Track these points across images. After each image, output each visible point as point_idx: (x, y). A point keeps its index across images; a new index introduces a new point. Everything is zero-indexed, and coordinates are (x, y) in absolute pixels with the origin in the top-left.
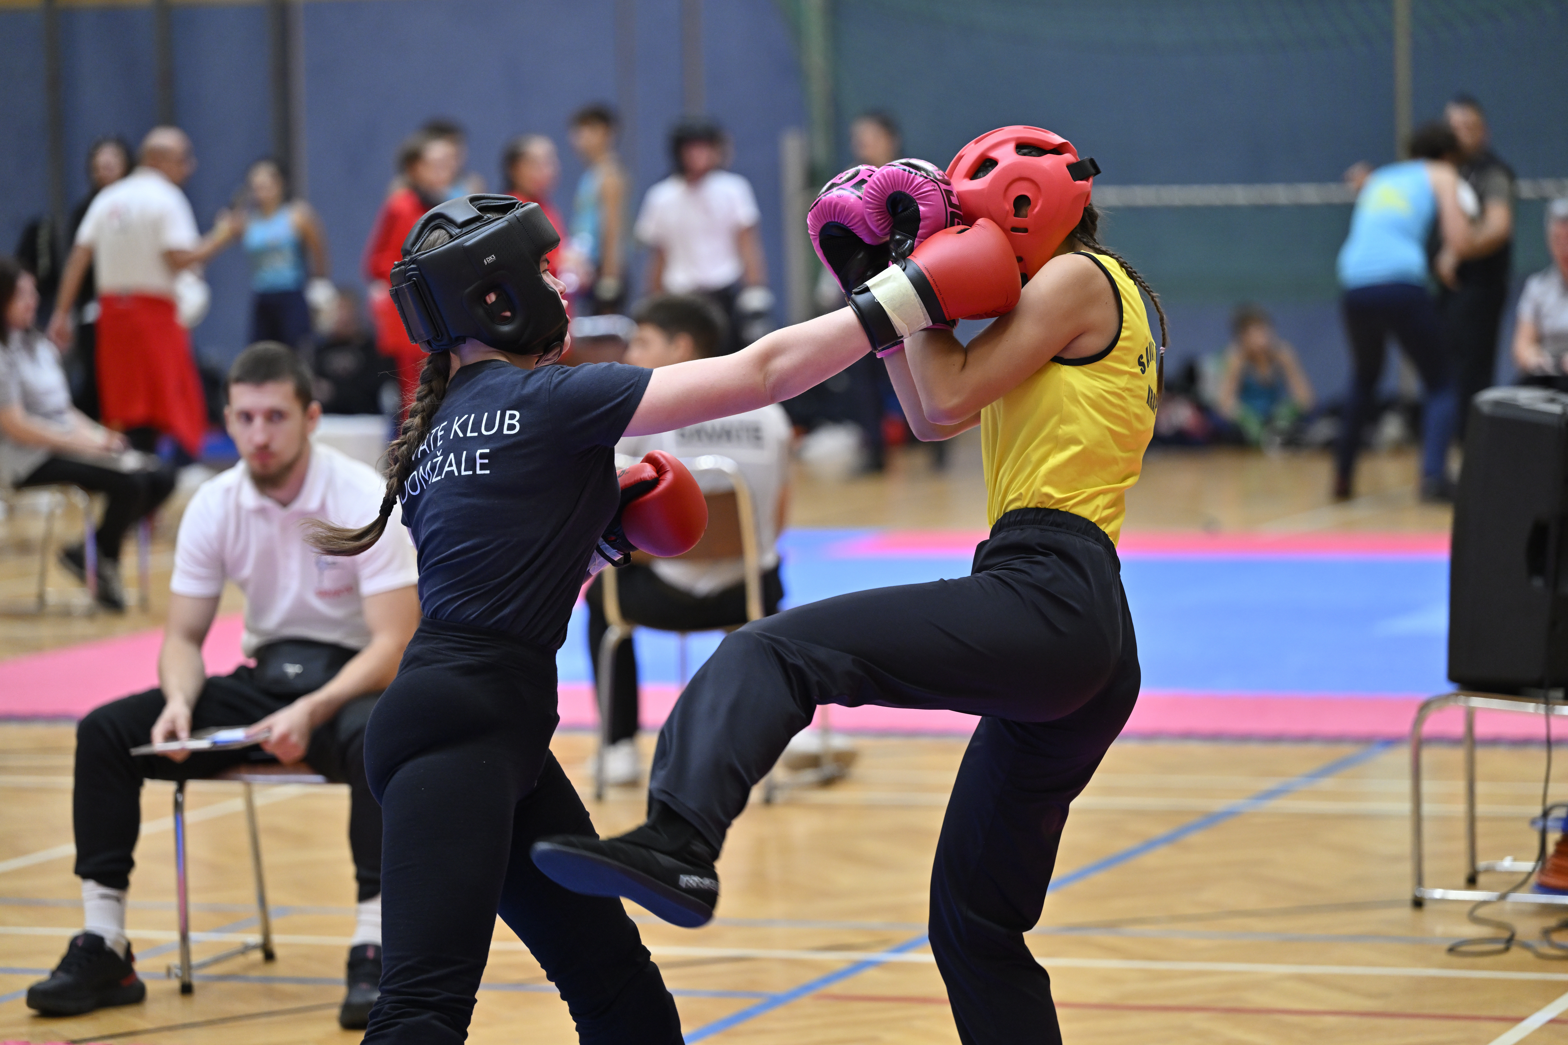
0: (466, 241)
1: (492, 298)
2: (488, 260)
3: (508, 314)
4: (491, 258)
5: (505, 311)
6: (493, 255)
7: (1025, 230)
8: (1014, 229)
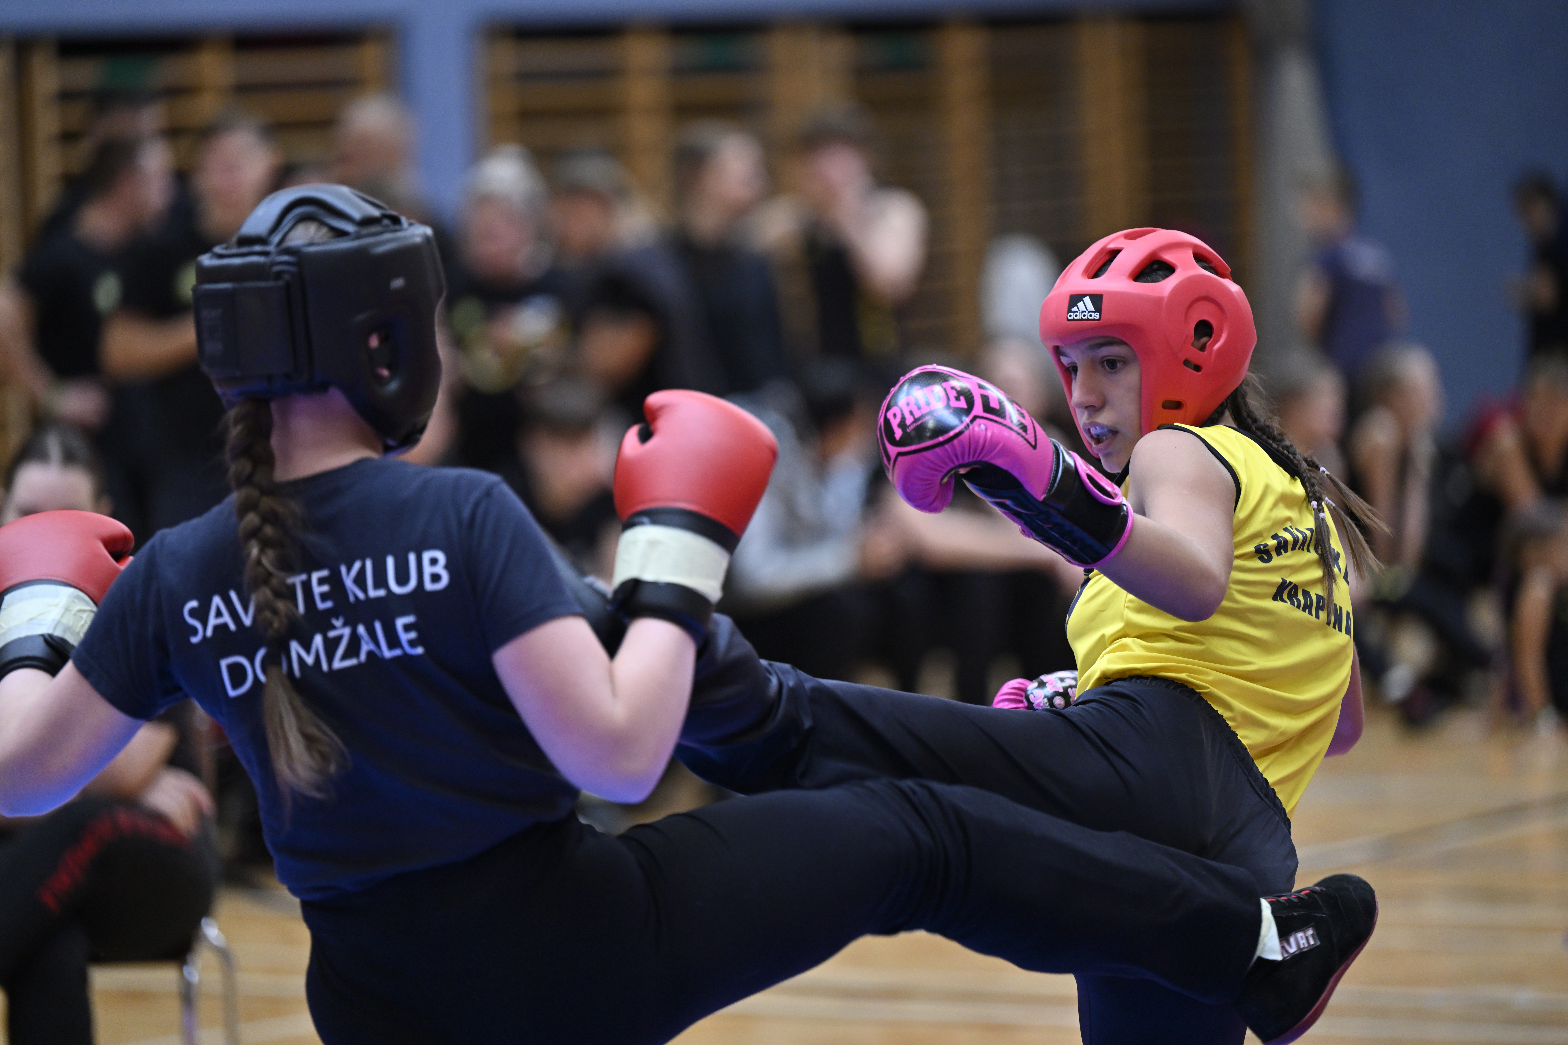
2: (396, 283)
4: (399, 281)
6: (402, 279)
7: (1197, 368)
8: (1186, 363)
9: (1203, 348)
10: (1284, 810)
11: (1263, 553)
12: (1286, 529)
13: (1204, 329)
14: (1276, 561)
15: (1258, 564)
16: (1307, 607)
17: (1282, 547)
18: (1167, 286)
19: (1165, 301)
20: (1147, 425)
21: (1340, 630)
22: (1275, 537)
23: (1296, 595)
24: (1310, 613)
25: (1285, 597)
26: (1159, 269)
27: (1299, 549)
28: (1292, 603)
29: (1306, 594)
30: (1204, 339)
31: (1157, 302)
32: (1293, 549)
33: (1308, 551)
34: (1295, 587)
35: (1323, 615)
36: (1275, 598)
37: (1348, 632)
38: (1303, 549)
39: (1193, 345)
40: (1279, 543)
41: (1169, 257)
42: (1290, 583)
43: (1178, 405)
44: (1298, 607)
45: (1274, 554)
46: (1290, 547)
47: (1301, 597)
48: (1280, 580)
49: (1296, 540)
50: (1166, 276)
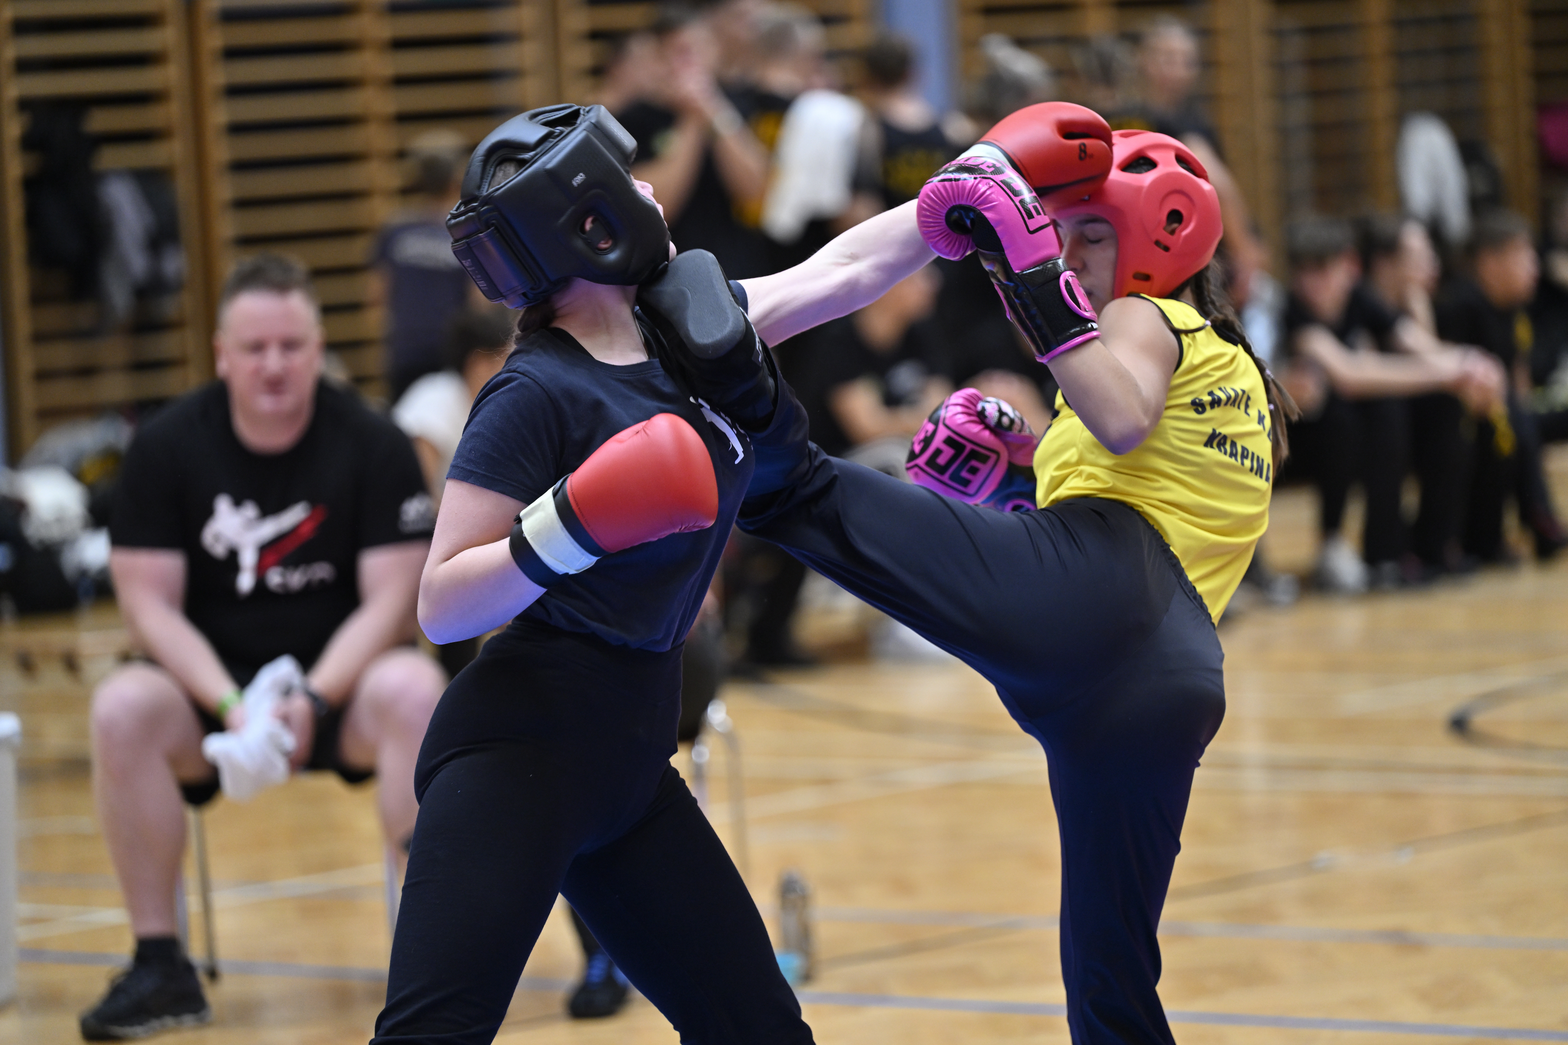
0: (547, 163)
4: (579, 177)
7: (1167, 249)
8: (1157, 243)
9: (1172, 232)
10: (1209, 615)
11: (1198, 406)
12: (1220, 389)
13: (1176, 217)
14: (1209, 413)
15: (1192, 414)
16: (1233, 455)
17: (1216, 403)
18: (1148, 178)
19: (1144, 190)
20: (1118, 291)
21: (1261, 476)
22: (1211, 394)
23: (1225, 443)
24: (1236, 459)
25: (1215, 445)
26: (1144, 164)
27: (1231, 405)
28: (1220, 450)
29: (1233, 444)
30: (1175, 225)
31: (1138, 189)
32: (1226, 404)
33: (1239, 408)
34: (1225, 437)
35: (1247, 463)
36: (1206, 445)
37: (1267, 479)
38: (1234, 406)
39: (1164, 229)
40: (1213, 400)
41: (1153, 155)
42: (1220, 434)
43: (1147, 278)
44: (1225, 453)
45: (1208, 408)
46: (1223, 403)
47: (1228, 447)
48: (1210, 431)
49: (1229, 398)
50: (1148, 170)
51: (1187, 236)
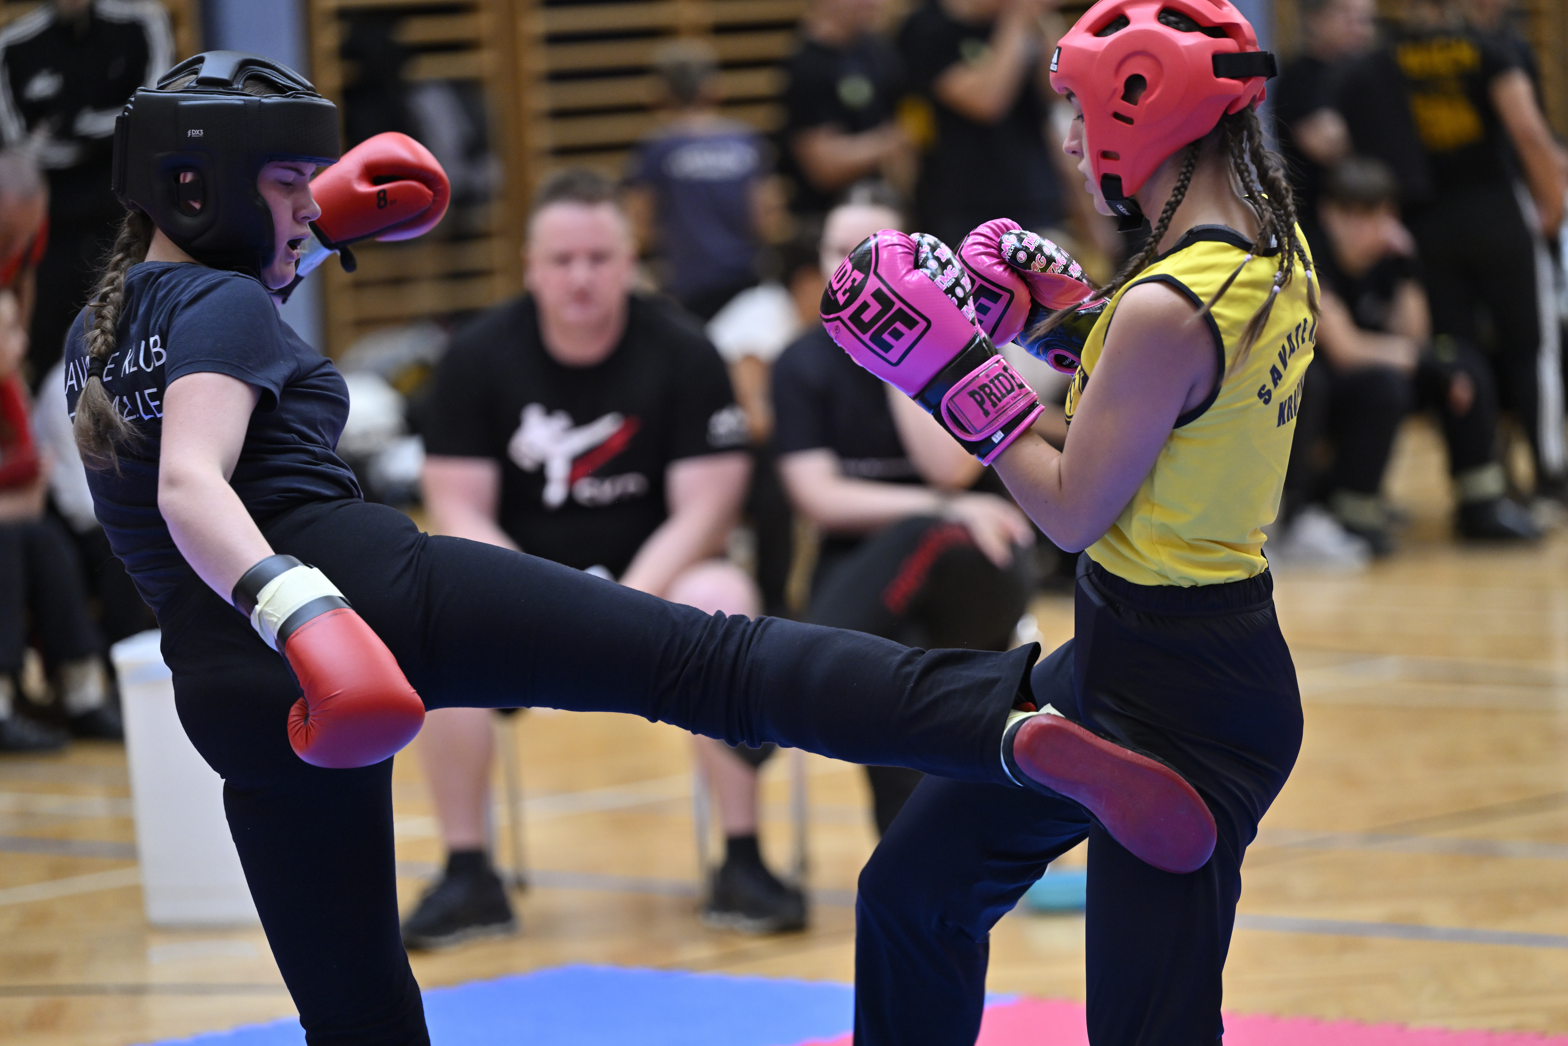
0: (185, 99)
1: (189, 177)
2: (194, 132)
3: (197, 206)
4: (198, 131)
5: (195, 201)
6: (202, 131)
18: (1107, 41)
31: (1093, 56)
41: (1130, 12)
43: (1117, 156)
51: (1152, 103)
